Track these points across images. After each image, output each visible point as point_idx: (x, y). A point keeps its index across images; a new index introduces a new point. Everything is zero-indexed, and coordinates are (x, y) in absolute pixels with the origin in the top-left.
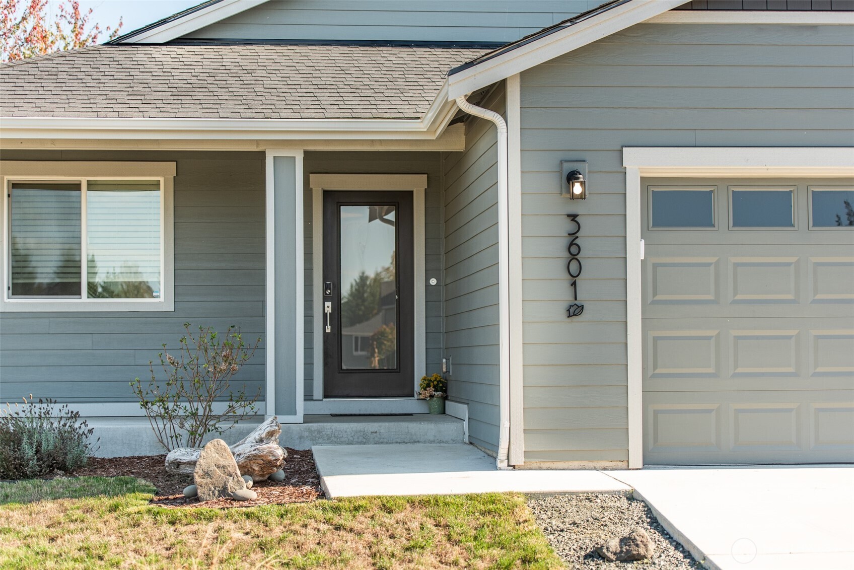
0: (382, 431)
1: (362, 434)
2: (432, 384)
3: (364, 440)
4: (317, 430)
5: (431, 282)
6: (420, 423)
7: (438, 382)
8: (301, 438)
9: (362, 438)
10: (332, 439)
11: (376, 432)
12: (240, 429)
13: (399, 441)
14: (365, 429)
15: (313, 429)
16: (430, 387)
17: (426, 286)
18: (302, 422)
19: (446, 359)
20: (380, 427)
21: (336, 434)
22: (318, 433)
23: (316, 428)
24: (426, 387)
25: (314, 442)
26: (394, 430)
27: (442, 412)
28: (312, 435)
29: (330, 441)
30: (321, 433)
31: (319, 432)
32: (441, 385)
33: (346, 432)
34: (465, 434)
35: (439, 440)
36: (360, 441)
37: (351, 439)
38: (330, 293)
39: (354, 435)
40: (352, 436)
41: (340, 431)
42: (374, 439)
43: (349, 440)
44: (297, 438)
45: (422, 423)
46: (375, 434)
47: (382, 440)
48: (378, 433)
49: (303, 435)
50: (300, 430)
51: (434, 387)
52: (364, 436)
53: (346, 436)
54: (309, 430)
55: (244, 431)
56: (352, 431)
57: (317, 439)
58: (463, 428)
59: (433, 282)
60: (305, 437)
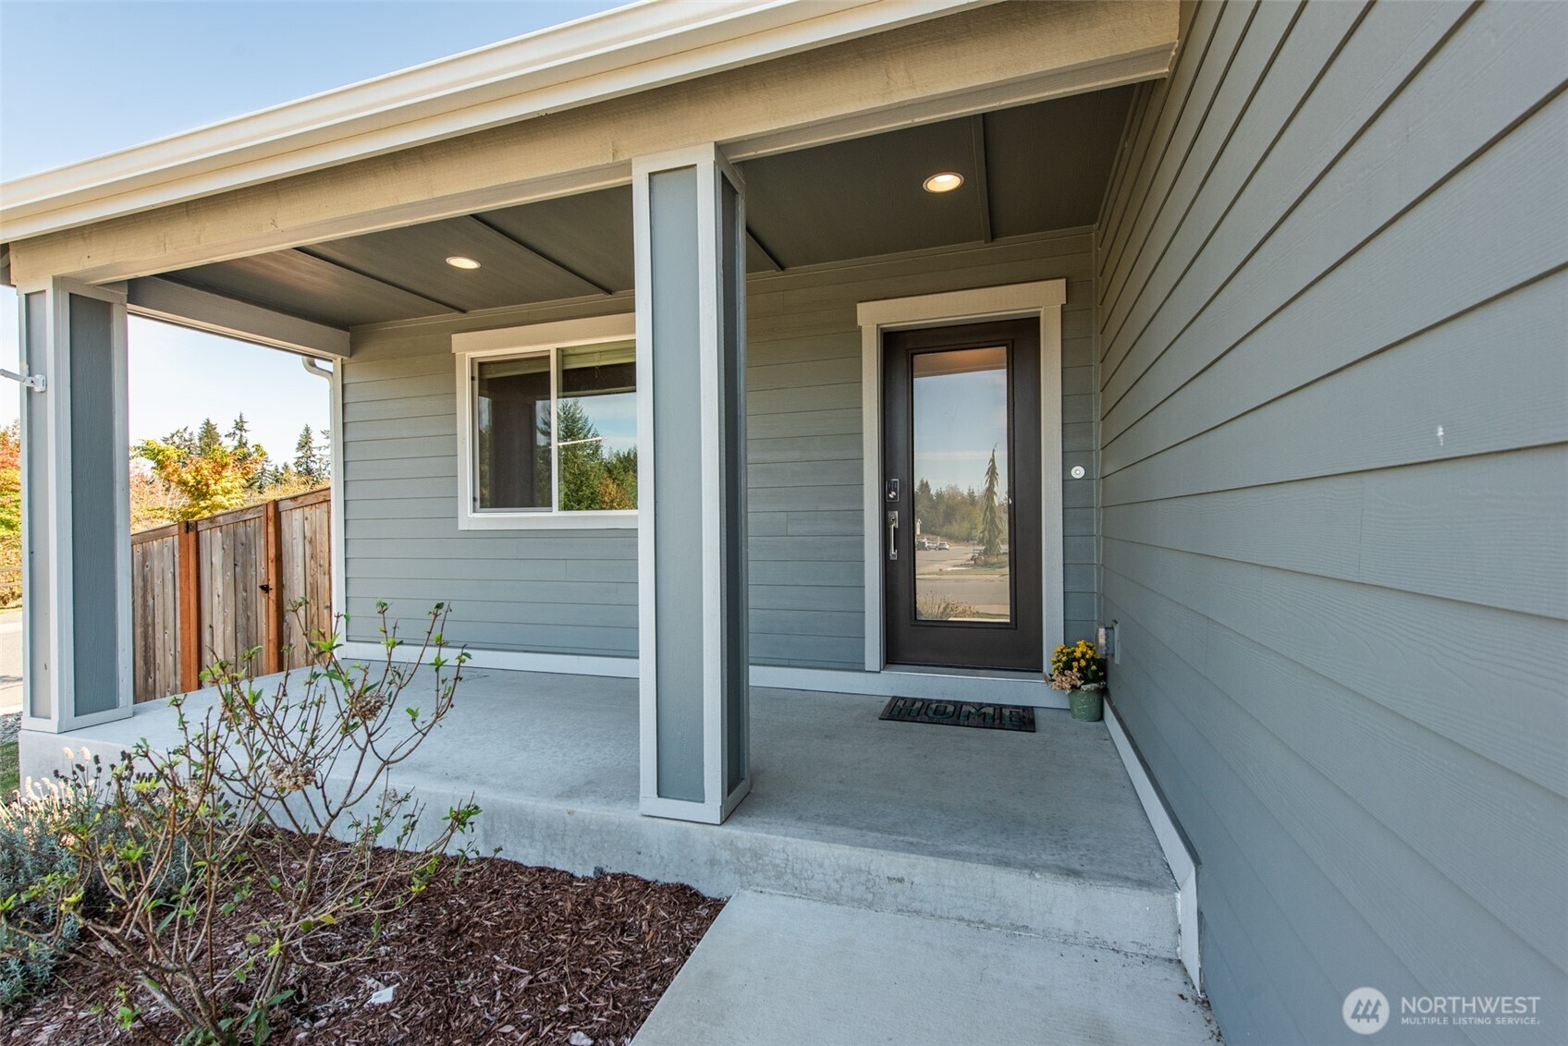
0: (916, 880)
1: (863, 879)
2: (1075, 664)
3: (870, 897)
4: (750, 849)
5: (1073, 473)
6: (1031, 875)
7: (1087, 660)
8: (713, 862)
9: (864, 888)
10: (786, 878)
11: (901, 880)
12: (583, 821)
13: (966, 916)
14: (872, 867)
15: (740, 845)
16: (1071, 669)
17: (1063, 480)
18: (719, 823)
19: (1106, 628)
20: (913, 866)
21: (797, 866)
22: (752, 859)
23: (748, 845)
24: (1064, 669)
25: (744, 878)
26: (953, 883)
27: (1097, 717)
28: (739, 860)
29: (781, 882)
30: (760, 858)
31: (756, 855)
32: (1094, 668)
33: (821, 866)
34: (1180, 931)
35: (1092, 935)
36: (857, 895)
37: (835, 886)
38: (895, 497)
39: (843, 879)
40: (837, 881)
41: (807, 860)
42: (895, 896)
43: (829, 888)
44: (705, 863)
45: (1037, 876)
46: (899, 885)
47: (916, 905)
48: (907, 884)
49: (718, 857)
50: (712, 842)
51: (1080, 670)
52: (870, 885)
53: (821, 877)
54: (731, 845)
55: (591, 827)
56: (838, 865)
57: (751, 872)
58: (1174, 910)
59: (1078, 472)
60: (723, 862)
